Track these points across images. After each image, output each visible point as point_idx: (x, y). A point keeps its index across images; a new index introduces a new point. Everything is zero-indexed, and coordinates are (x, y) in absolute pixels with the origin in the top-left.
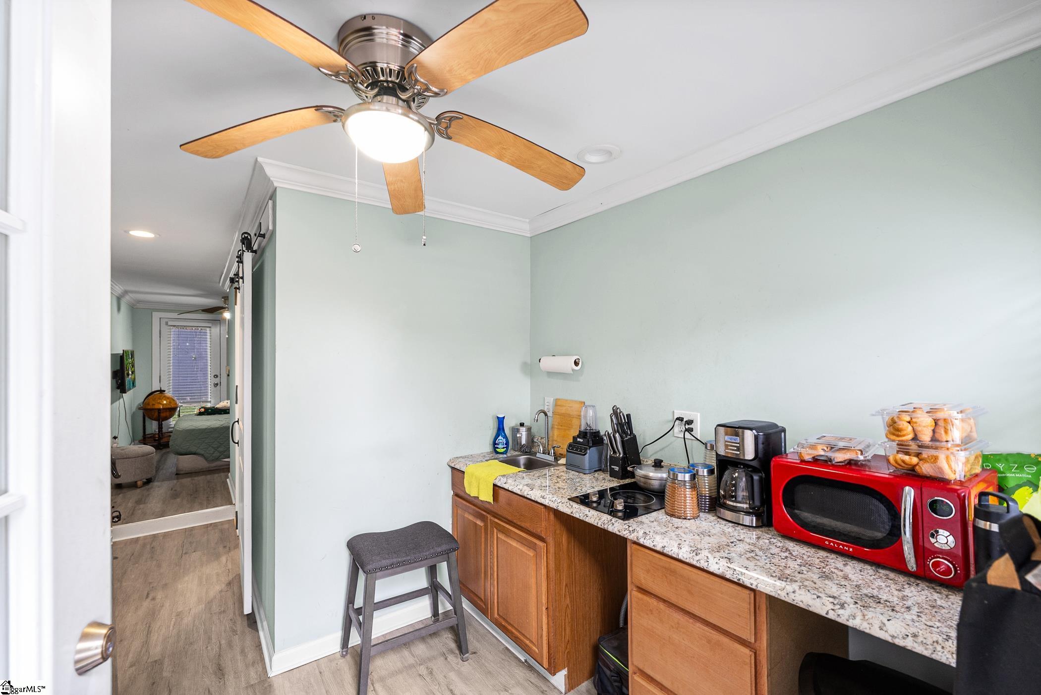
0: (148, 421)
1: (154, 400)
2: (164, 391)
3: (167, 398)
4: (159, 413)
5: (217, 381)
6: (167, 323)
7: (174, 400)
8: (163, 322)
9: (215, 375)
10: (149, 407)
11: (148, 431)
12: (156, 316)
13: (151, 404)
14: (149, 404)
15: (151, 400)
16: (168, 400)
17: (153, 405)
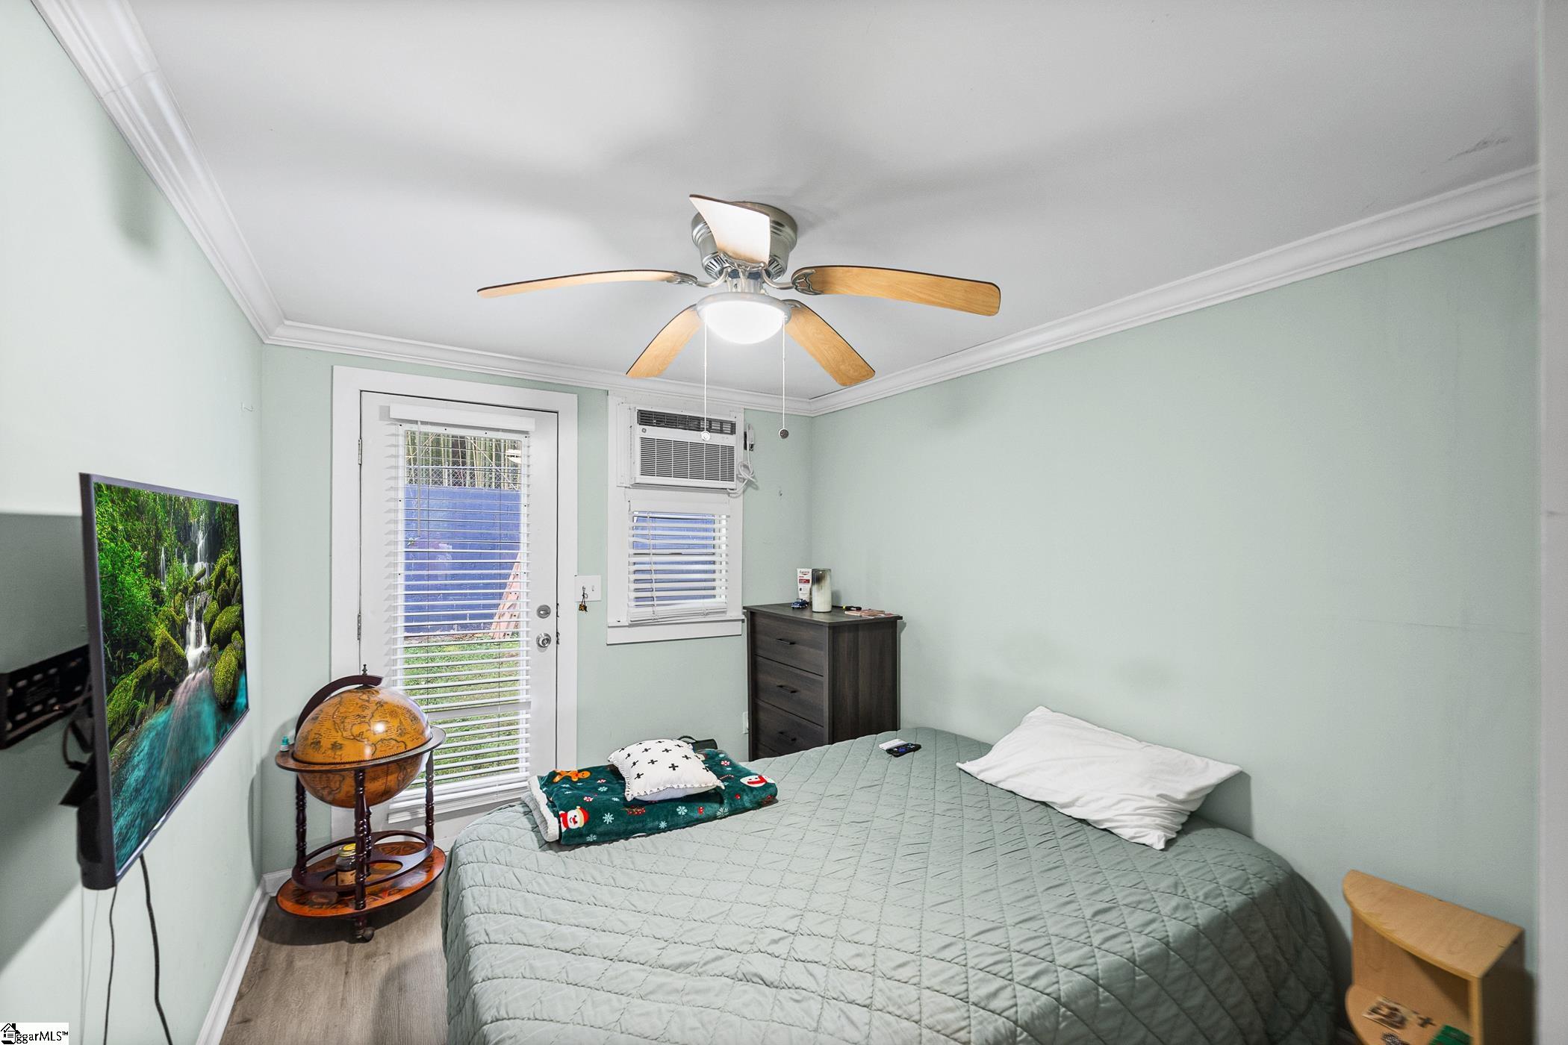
0: (314, 805)
1: (338, 725)
2: (377, 681)
3: (390, 711)
4: (360, 783)
5: (547, 626)
6: (385, 413)
7: (415, 719)
8: (372, 402)
9: (539, 611)
10: (319, 757)
11: (315, 839)
12: (348, 380)
13: (326, 743)
14: (317, 744)
15: (328, 724)
16: (395, 723)
17: (335, 746)
